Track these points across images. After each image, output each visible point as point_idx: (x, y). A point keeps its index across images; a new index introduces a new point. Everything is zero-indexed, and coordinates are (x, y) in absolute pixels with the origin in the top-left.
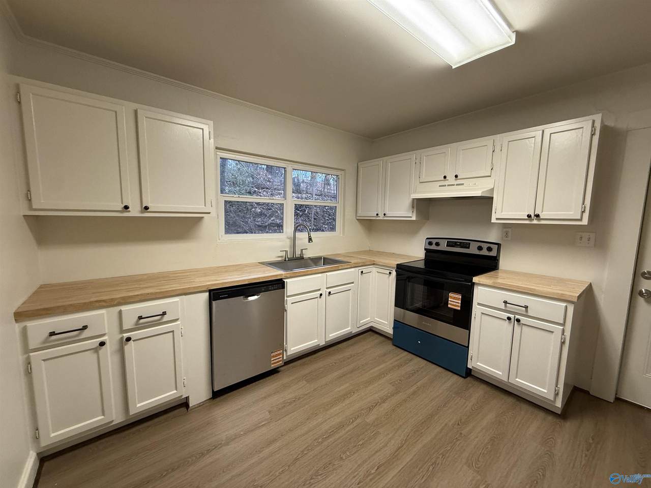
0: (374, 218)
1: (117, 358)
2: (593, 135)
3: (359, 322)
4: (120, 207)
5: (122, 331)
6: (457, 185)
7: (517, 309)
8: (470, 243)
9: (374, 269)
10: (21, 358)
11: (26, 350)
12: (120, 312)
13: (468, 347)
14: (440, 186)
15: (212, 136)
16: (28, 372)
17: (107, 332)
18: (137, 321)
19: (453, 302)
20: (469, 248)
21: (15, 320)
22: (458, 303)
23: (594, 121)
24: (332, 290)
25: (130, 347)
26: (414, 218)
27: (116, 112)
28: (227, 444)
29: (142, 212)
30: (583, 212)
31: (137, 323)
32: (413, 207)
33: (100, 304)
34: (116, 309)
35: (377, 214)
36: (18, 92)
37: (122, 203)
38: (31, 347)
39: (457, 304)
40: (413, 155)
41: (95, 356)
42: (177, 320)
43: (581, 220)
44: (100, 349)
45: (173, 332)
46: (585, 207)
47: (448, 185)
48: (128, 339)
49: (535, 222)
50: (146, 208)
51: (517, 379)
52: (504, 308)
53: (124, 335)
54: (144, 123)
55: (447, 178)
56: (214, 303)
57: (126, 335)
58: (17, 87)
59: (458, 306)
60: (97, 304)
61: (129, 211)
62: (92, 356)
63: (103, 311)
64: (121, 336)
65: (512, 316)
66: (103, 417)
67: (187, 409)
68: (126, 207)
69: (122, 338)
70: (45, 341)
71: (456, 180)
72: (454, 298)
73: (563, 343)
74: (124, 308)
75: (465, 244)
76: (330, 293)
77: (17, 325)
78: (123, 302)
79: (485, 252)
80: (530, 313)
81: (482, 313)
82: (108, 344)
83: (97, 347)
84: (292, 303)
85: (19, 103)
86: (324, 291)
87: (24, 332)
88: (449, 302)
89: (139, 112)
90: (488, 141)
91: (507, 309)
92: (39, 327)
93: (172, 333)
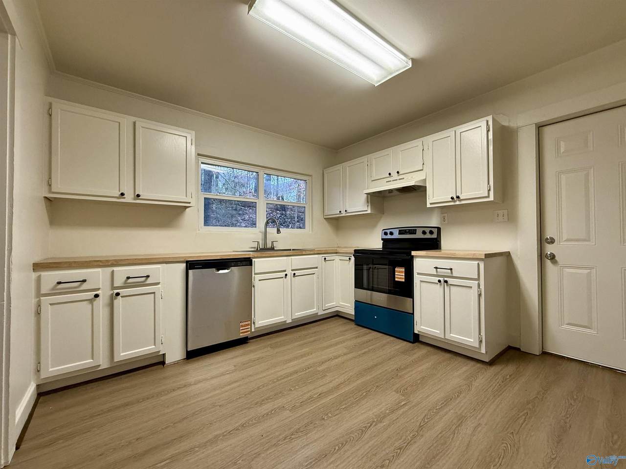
0: (338, 216)
1: (107, 310)
2: (488, 131)
3: (325, 305)
4: (118, 194)
5: (113, 288)
6: (400, 179)
7: (445, 273)
8: (416, 230)
9: (337, 258)
10: (34, 301)
11: (39, 294)
12: (113, 272)
13: (413, 314)
14: (387, 182)
15: (194, 143)
16: (38, 313)
17: (101, 287)
18: (126, 281)
19: (399, 275)
20: (415, 234)
21: (33, 269)
22: (402, 275)
23: (487, 122)
24: (297, 273)
25: (119, 301)
26: (369, 212)
27: (119, 123)
28: (195, 384)
29: (135, 199)
30: (489, 190)
31: (125, 282)
32: (368, 202)
33: (98, 263)
34: (110, 269)
35: (340, 212)
36: (50, 108)
37: (119, 191)
38: (43, 292)
39: (402, 277)
40: (364, 159)
41: (90, 306)
42: (158, 284)
43: (488, 197)
44: (94, 301)
45: (154, 293)
46: (490, 186)
47: (393, 181)
48: (118, 294)
49: (458, 203)
50: (138, 196)
51: (451, 335)
52: (436, 274)
53: (114, 291)
54: (140, 132)
55: (392, 175)
56: (190, 272)
57: (116, 291)
58: (51, 104)
59: (403, 278)
60: (96, 264)
61: (124, 198)
62: (86, 306)
63: (99, 270)
64: (112, 292)
65: (442, 279)
66: (92, 360)
67: (163, 366)
68: (122, 194)
69: (112, 294)
70: (53, 289)
71: (398, 175)
72: (399, 272)
73: (480, 295)
74: (115, 269)
75: (413, 231)
76: (294, 274)
77: (33, 273)
78: (115, 263)
79: (428, 236)
80: (454, 275)
81: (421, 281)
82: (101, 296)
83: (93, 298)
84: (259, 280)
85: (51, 115)
86: (290, 273)
87: (39, 280)
88: (396, 276)
89: (137, 122)
90: (417, 142)
91: (438, 274)
92: (50, 277)
93: (153, 295)
